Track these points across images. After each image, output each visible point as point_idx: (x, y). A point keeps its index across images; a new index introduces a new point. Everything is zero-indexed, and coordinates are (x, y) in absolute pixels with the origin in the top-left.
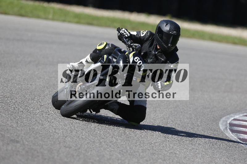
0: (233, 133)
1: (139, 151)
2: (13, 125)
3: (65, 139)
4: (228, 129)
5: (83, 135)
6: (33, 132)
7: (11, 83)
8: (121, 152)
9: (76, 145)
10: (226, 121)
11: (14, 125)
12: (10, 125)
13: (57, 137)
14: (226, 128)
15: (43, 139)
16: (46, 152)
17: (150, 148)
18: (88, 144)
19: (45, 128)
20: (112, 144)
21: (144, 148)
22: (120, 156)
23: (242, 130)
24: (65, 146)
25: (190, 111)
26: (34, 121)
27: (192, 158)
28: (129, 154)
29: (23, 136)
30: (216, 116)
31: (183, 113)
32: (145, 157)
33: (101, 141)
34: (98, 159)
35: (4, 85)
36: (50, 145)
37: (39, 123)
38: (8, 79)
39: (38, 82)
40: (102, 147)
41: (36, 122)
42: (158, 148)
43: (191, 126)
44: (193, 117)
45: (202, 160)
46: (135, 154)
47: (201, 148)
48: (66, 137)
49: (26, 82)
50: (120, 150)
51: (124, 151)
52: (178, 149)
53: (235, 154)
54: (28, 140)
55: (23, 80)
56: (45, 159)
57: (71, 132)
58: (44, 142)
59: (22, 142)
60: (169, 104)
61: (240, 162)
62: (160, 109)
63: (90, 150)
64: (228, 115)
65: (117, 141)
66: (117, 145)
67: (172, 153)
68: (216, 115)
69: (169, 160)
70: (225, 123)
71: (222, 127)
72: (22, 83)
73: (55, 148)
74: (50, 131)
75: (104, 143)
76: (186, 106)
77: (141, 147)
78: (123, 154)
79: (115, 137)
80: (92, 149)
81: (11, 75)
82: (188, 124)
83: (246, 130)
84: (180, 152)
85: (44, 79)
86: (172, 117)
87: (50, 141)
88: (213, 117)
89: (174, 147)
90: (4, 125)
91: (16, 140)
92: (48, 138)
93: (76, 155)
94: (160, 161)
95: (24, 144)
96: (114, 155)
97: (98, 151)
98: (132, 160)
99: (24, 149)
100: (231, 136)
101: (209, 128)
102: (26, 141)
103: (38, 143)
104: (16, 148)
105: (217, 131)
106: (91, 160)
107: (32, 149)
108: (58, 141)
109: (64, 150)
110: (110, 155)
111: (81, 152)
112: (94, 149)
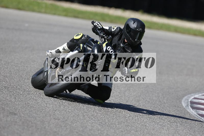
0: (193, 110)
1: (115, 123)
2: (11, 100)
4: (189, 106)
5: (69, 109)
6: (28, 106)
7: (10, 66)
8: (100, 123)
9: (64, 117)
10: (188, 100)
11: (13, 100)
12: (9, 100)
13: (48, 111)
14: (188, 105)
15: (37, 112)
16: (39, 123)
17: (125, 121)
18: (73, 117)
20: (94, 117)
21: (120, 121)
22: (100, 127)
23: (201, 107)
24: (54, 119)
25: (158, 90)
27: (160, 130)
28: (108, 126)
29: (20, 110)
30: (179, 95)
31: (152, 92)
32: (120, 129)
34: (82, 129)
35: (4, 67)
36: (42, 117)
38: (8, 62)
39: (33, 64)
40: (85, 119)
42: (132, 121)
43: (159, 103)
44: (160, 96)
45: (168, 131)
46: (112, 126)
49: (23, 65)
50: (100, 122)
51: (103, 123)
54: (24, 113)
55: (20, 62)
56: (38, 129)
57: (60, 107)
58: (37, 114)
59: (19, 114)
61: (199, 134)
62: (134, 88)
63: (75, 121)
65: (97, 115)
66: (98, 118)
67: (143, 126)
69: (140, 131)
70: (186, 101)
71: (184, 105)
72: (19, 66)
73: (46, 120)
74: (42, 106)
75: (87, 116)
77: (118, 120)
78: (102, 126)
80: (77, 121)
81: (10, 58)
82: (156, 101)
84: (149, 125)
85: (38, 62)
86: (143, 95)
87: (42, 114)
88: (177, 96)
90: (4, 100)
91: (14, 113)
92: (41, 111)
93: (63, 125)
94: (133, 132)
95: (21, 116)
96: (95, 126)
97: (81, 123)
98: (110, 131)
99: (21, 120)
100: (192, 112)
101: (174, 105)
102: (22, 113)
103: (33, 115)
104: (14, 120)
105: (180, 107)
106: (76, 131)
107: (28, 120)
108: (49, 114)
109: (54, 121)
110: (92, 126)
111: (68, 124)
112: (79, 121)
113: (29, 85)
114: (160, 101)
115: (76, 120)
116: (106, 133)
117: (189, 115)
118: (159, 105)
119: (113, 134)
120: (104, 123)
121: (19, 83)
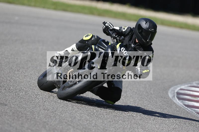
0: (180, 100)
4: (176, 97)
6: (18, 97)
8: (89, 114)
9: (53, 108)
10: (174, 91)
14: (174, 96)
16: (28, 113)
29: (10, 101)
30: (166, 86)
34: (70, 119)
43: (146, 94)
48: (45, 102)
54: (14, 104)
56: (28, 119)
59: (9, 105)
63: (64, 112)
64: (175, 85)
69: (128, 121)
71: (170, 95)
82: (143, 92)
83: (190, 98)
91: (5, 104)
92: (30, 102)
93: (53, 116)
94: (121, 122)
95: (11, 107)
96: (84, 117)
97: (70, 113)
98: (98, 121)
99: (11, 110)
100: (178, 103)
101: (160, 96)
102: (12, 104)
103: (23, 106)
104: (4, 110)
105: (167, 98)
106: (65, 121)
107: (18, 111)
108: (39, 105)
109: (43, 112)
110: (81, 117)
111: (57, 114)
112: (68, 111)
113: (19, 76)
114: (147, 92)
115: (65, 110)
116: (94, 123)
117: (176, 105)
118: (146, 96)
119: (101, 124)
120: (93, 114)
121: (9, 74)
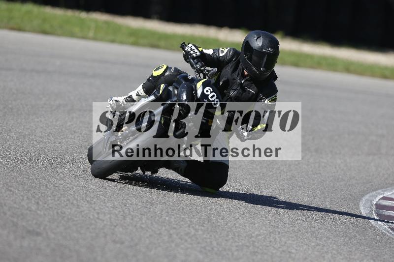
1: (231, 249)
2: (30, 208)
3: (114, 230)
4: (374, 213)
5: (142, 224)
6: (63, 219)
7: (28, 141)
9: (132, 239)
10: (371, 201)
11: (33, 208)
12: (26, 207)
13: (101, 227)
15: (79, 229)
16: (83, 250)
17: (250, 243)
18: (150, 238)
19: (81, 212)
20: (190, 238)
21: (240, 243)
22: (201, 256)
24: (113, 241)
25: (314, 184)
26: (64, 201)
28: (216, 254)
29: (46, 225)
30: (355, 193)
31: (302, 188)
32: (241, 258)
33: (171, 232)
35: (16, 143)
36: (90, 238)
37: (72, 203)
38: (23, 134)
39: (71, 138)
40: (173, 242)
41: (68, 202)
42: (263, 243)
44: (318, 195)
46: (225, 253)
47: (331, 243)
48: (115, 226)
49: (52, 139)
50: (201, 247)
51: (208, 248)
52: (295, 246)
53: (384, 253)
54: (54, 231)
55: (47, 135)
57: (124, 218)
58: (81, 234)
59: (45, 234)
60: (280, 173)
63: (154, 246)
64: (373, 191)
65: (197, 233)
66: (197, 239)
67: (284, 252)
68: (355, 191)
70: (368, 204)
71: (363, 211)
72: (45, 141)
73: (98, 244)
74: (89, 217)
75: (177, 235)
76: (306, 177)
77: (236, 241)
78: (206, 254)
79: (193, 225)
80: (157, 245)
81: (28, 127)
84: (296, 250)
85: (81, 134)
87: (90, 233)
88: (350, 195)
89: (287, 242)
90: (17, 208)
91: (36, 232)
92: (87, 228)
93: (131, 254)
95: (48, 238)
99: (49, 245)
102: (51, 232)
103: (72, 236)
104: (35, 245)
107: (62, 245)
108: (103, 233)
110: (186, 255)
111: (140, 251)
112: (161, 244)
115: (155, 243)
117: (374, 230)
